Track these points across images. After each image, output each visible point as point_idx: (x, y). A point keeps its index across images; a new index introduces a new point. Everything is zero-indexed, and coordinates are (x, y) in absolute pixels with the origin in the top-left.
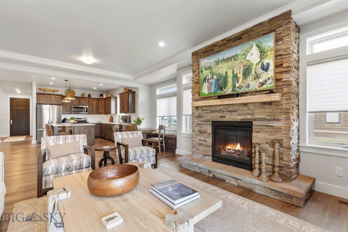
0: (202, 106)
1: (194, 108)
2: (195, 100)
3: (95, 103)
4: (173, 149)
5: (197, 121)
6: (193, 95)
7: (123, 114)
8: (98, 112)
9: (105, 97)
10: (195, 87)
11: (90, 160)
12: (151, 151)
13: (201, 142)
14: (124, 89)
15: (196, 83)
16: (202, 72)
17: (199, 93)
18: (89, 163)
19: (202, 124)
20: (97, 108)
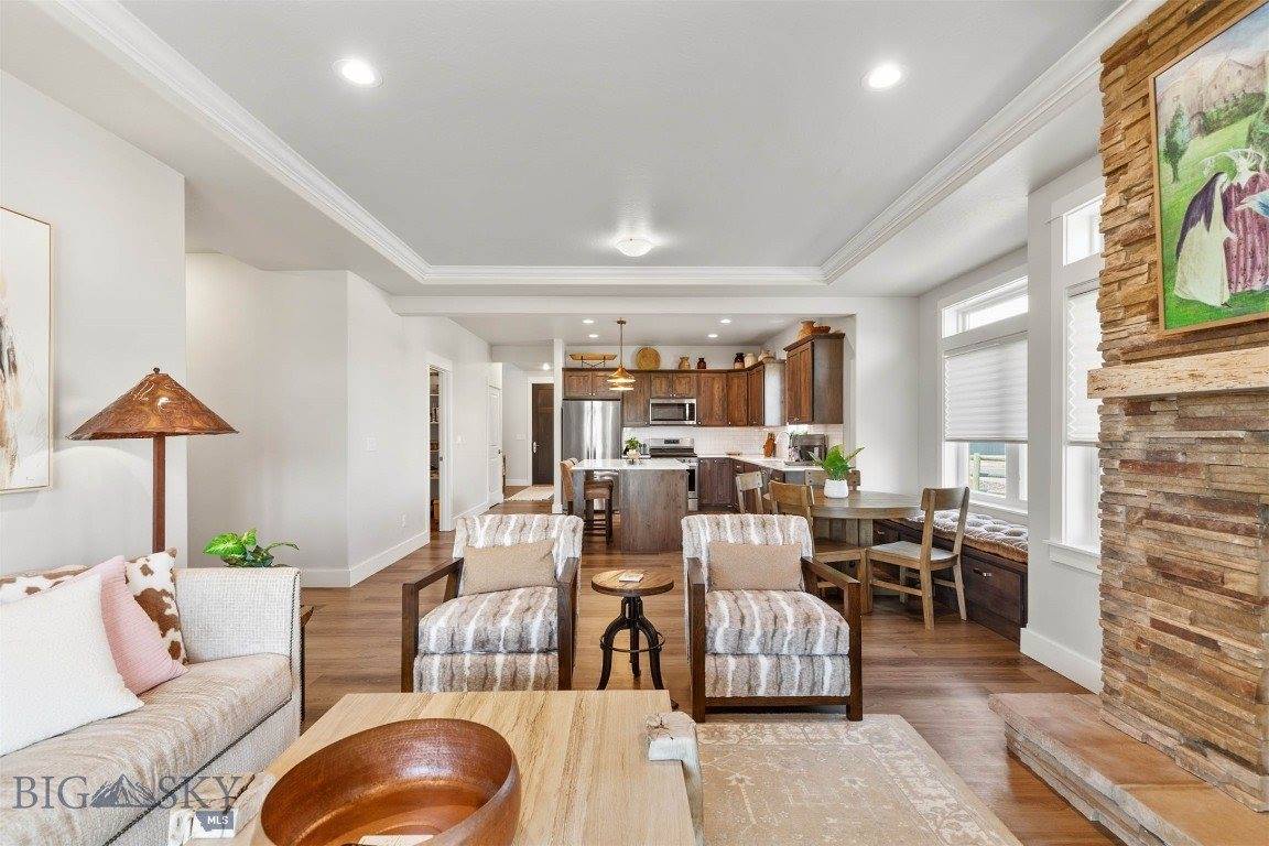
0: (1182, 397)
1: (1116, 409)
2: (1122, 354)
3: (717, 387)
4: (1011, 622)
5: (1142, 493)
6: (1107, 324)
7: (802, 429)
8: (730, 421)
9: (749, 362)
10: (1121, 269)
11: (555, 626)
12: (822, 632)
13: (1171, 641)
14: (801, 327)
15: (1129, 243)
16: (1174, 153)
17: (1154, 305)
18: (551, 637)
19: (1174, 519)
20: (723, 406)
